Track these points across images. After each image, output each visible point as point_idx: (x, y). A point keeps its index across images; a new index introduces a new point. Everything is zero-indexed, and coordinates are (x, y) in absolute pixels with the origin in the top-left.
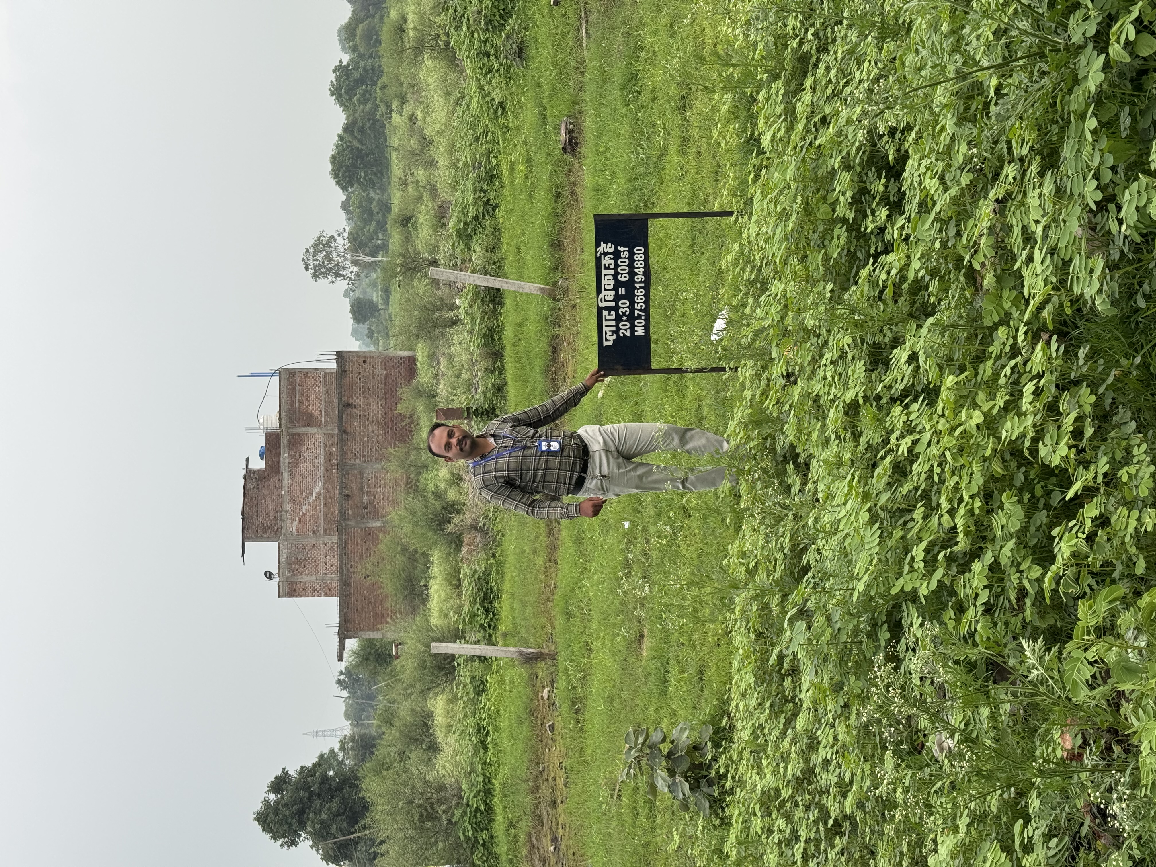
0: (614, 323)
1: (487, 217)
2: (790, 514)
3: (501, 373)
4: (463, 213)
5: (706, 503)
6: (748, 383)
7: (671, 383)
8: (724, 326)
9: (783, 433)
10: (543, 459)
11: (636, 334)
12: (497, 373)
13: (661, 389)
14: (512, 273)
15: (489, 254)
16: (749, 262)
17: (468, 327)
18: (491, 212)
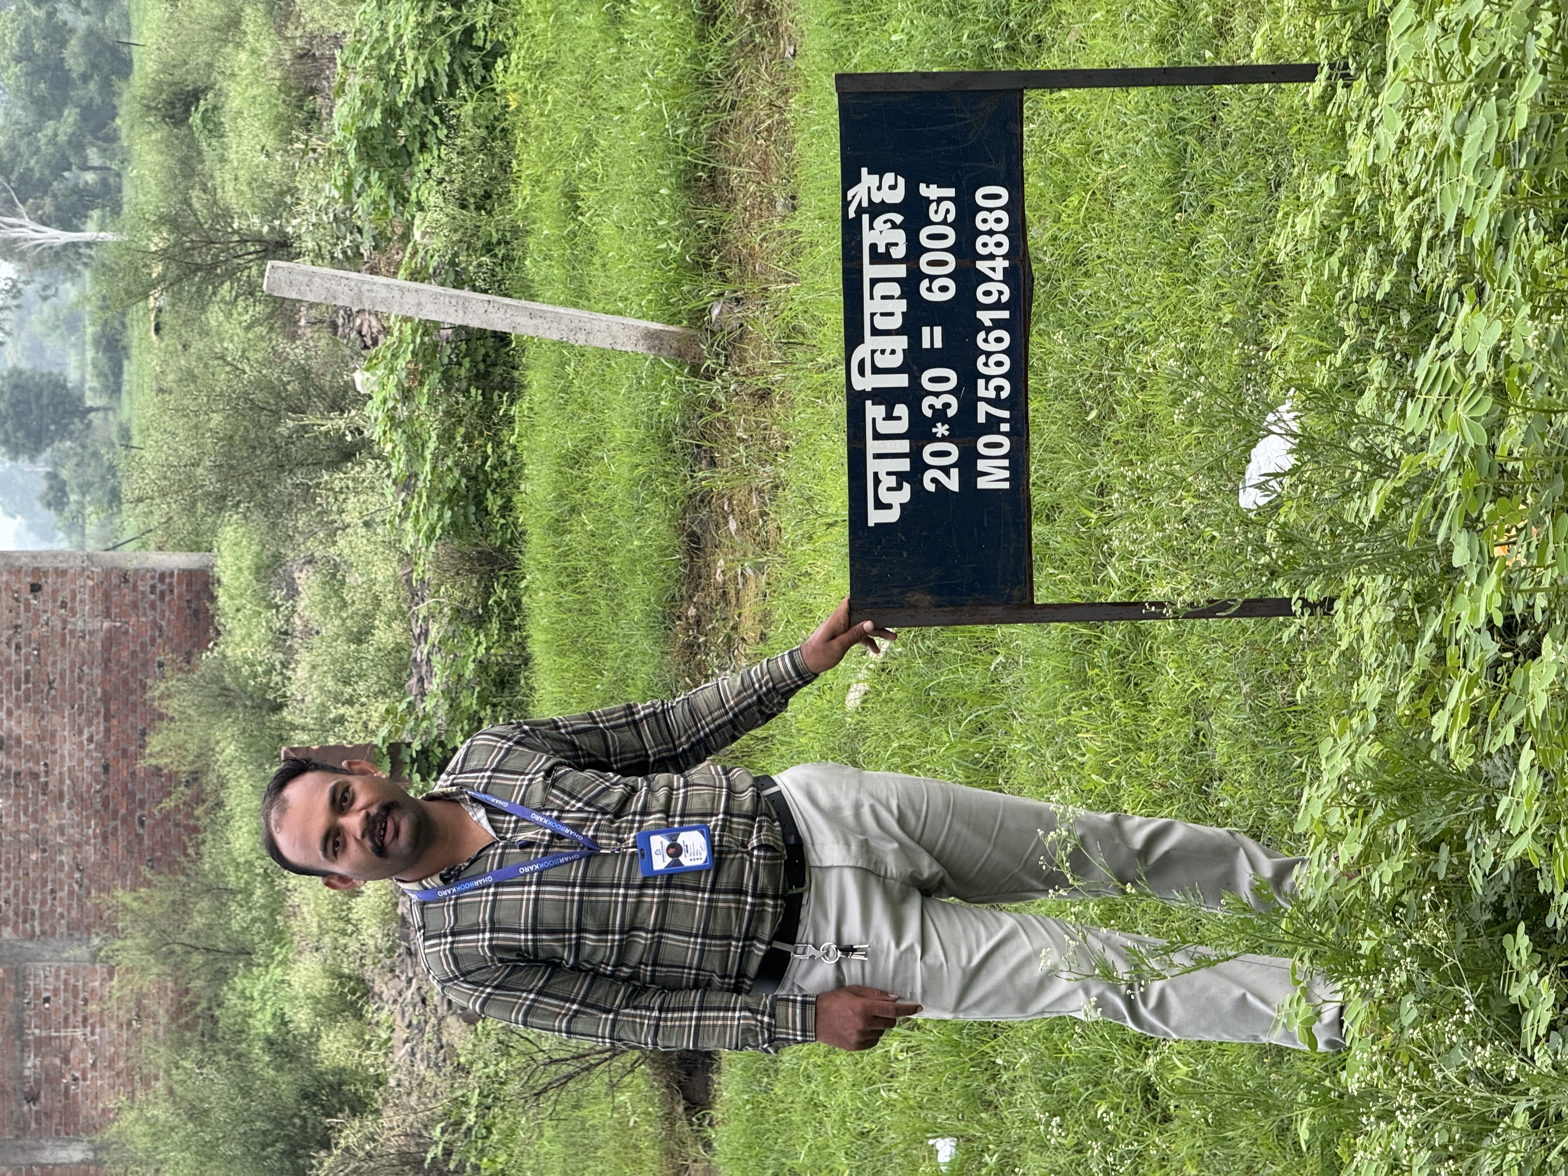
0: (904, 446)
1: (463, 89)
2: (1521, 1106)
3: (508, 627)
4: (383, 76)
5: (1225, 1074)
6: (1368, 654)
7: (1100, 656)
8: (1288, 462)
9: (1493, 825)
10: (653, 896)
11: (983, 483)
12: (494, 626)
13: (1066, 675)
14: (548, 281)
15: (469, 217)
16: (1374, 236)
17: (398, 467)
18: (478, 73)
